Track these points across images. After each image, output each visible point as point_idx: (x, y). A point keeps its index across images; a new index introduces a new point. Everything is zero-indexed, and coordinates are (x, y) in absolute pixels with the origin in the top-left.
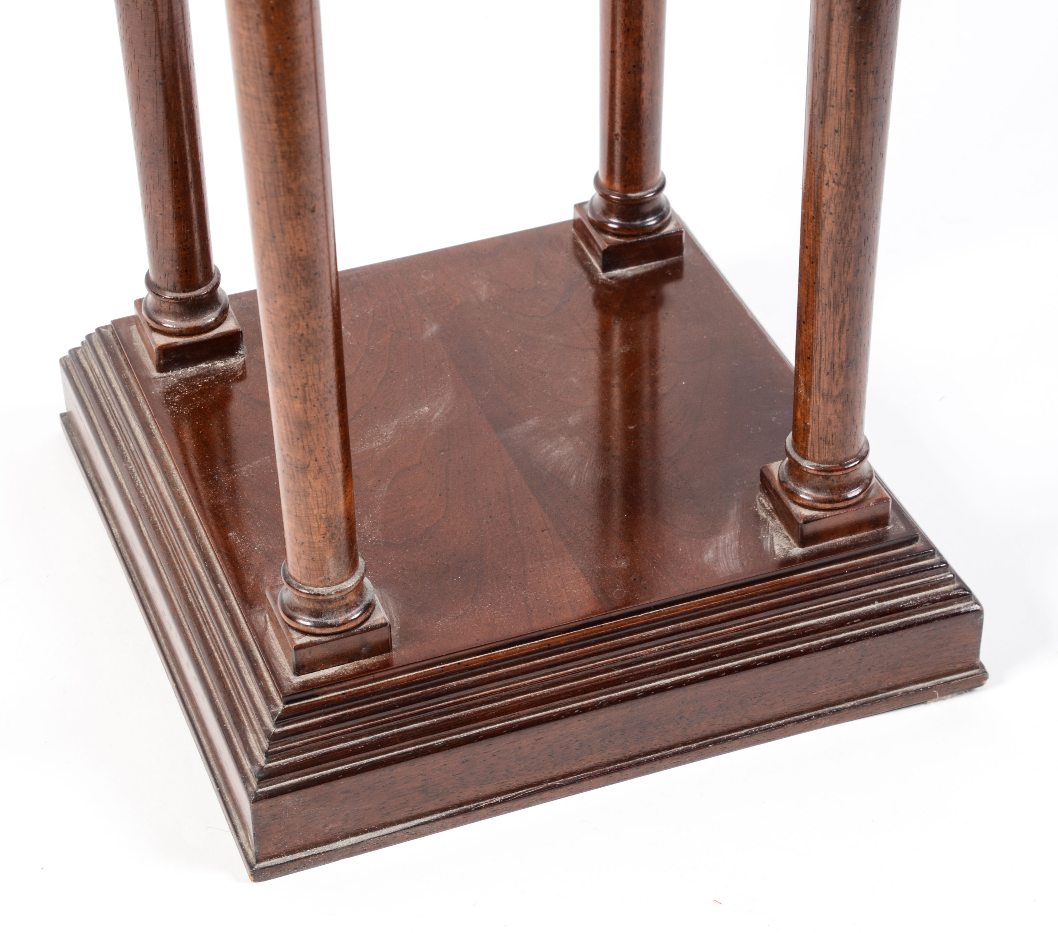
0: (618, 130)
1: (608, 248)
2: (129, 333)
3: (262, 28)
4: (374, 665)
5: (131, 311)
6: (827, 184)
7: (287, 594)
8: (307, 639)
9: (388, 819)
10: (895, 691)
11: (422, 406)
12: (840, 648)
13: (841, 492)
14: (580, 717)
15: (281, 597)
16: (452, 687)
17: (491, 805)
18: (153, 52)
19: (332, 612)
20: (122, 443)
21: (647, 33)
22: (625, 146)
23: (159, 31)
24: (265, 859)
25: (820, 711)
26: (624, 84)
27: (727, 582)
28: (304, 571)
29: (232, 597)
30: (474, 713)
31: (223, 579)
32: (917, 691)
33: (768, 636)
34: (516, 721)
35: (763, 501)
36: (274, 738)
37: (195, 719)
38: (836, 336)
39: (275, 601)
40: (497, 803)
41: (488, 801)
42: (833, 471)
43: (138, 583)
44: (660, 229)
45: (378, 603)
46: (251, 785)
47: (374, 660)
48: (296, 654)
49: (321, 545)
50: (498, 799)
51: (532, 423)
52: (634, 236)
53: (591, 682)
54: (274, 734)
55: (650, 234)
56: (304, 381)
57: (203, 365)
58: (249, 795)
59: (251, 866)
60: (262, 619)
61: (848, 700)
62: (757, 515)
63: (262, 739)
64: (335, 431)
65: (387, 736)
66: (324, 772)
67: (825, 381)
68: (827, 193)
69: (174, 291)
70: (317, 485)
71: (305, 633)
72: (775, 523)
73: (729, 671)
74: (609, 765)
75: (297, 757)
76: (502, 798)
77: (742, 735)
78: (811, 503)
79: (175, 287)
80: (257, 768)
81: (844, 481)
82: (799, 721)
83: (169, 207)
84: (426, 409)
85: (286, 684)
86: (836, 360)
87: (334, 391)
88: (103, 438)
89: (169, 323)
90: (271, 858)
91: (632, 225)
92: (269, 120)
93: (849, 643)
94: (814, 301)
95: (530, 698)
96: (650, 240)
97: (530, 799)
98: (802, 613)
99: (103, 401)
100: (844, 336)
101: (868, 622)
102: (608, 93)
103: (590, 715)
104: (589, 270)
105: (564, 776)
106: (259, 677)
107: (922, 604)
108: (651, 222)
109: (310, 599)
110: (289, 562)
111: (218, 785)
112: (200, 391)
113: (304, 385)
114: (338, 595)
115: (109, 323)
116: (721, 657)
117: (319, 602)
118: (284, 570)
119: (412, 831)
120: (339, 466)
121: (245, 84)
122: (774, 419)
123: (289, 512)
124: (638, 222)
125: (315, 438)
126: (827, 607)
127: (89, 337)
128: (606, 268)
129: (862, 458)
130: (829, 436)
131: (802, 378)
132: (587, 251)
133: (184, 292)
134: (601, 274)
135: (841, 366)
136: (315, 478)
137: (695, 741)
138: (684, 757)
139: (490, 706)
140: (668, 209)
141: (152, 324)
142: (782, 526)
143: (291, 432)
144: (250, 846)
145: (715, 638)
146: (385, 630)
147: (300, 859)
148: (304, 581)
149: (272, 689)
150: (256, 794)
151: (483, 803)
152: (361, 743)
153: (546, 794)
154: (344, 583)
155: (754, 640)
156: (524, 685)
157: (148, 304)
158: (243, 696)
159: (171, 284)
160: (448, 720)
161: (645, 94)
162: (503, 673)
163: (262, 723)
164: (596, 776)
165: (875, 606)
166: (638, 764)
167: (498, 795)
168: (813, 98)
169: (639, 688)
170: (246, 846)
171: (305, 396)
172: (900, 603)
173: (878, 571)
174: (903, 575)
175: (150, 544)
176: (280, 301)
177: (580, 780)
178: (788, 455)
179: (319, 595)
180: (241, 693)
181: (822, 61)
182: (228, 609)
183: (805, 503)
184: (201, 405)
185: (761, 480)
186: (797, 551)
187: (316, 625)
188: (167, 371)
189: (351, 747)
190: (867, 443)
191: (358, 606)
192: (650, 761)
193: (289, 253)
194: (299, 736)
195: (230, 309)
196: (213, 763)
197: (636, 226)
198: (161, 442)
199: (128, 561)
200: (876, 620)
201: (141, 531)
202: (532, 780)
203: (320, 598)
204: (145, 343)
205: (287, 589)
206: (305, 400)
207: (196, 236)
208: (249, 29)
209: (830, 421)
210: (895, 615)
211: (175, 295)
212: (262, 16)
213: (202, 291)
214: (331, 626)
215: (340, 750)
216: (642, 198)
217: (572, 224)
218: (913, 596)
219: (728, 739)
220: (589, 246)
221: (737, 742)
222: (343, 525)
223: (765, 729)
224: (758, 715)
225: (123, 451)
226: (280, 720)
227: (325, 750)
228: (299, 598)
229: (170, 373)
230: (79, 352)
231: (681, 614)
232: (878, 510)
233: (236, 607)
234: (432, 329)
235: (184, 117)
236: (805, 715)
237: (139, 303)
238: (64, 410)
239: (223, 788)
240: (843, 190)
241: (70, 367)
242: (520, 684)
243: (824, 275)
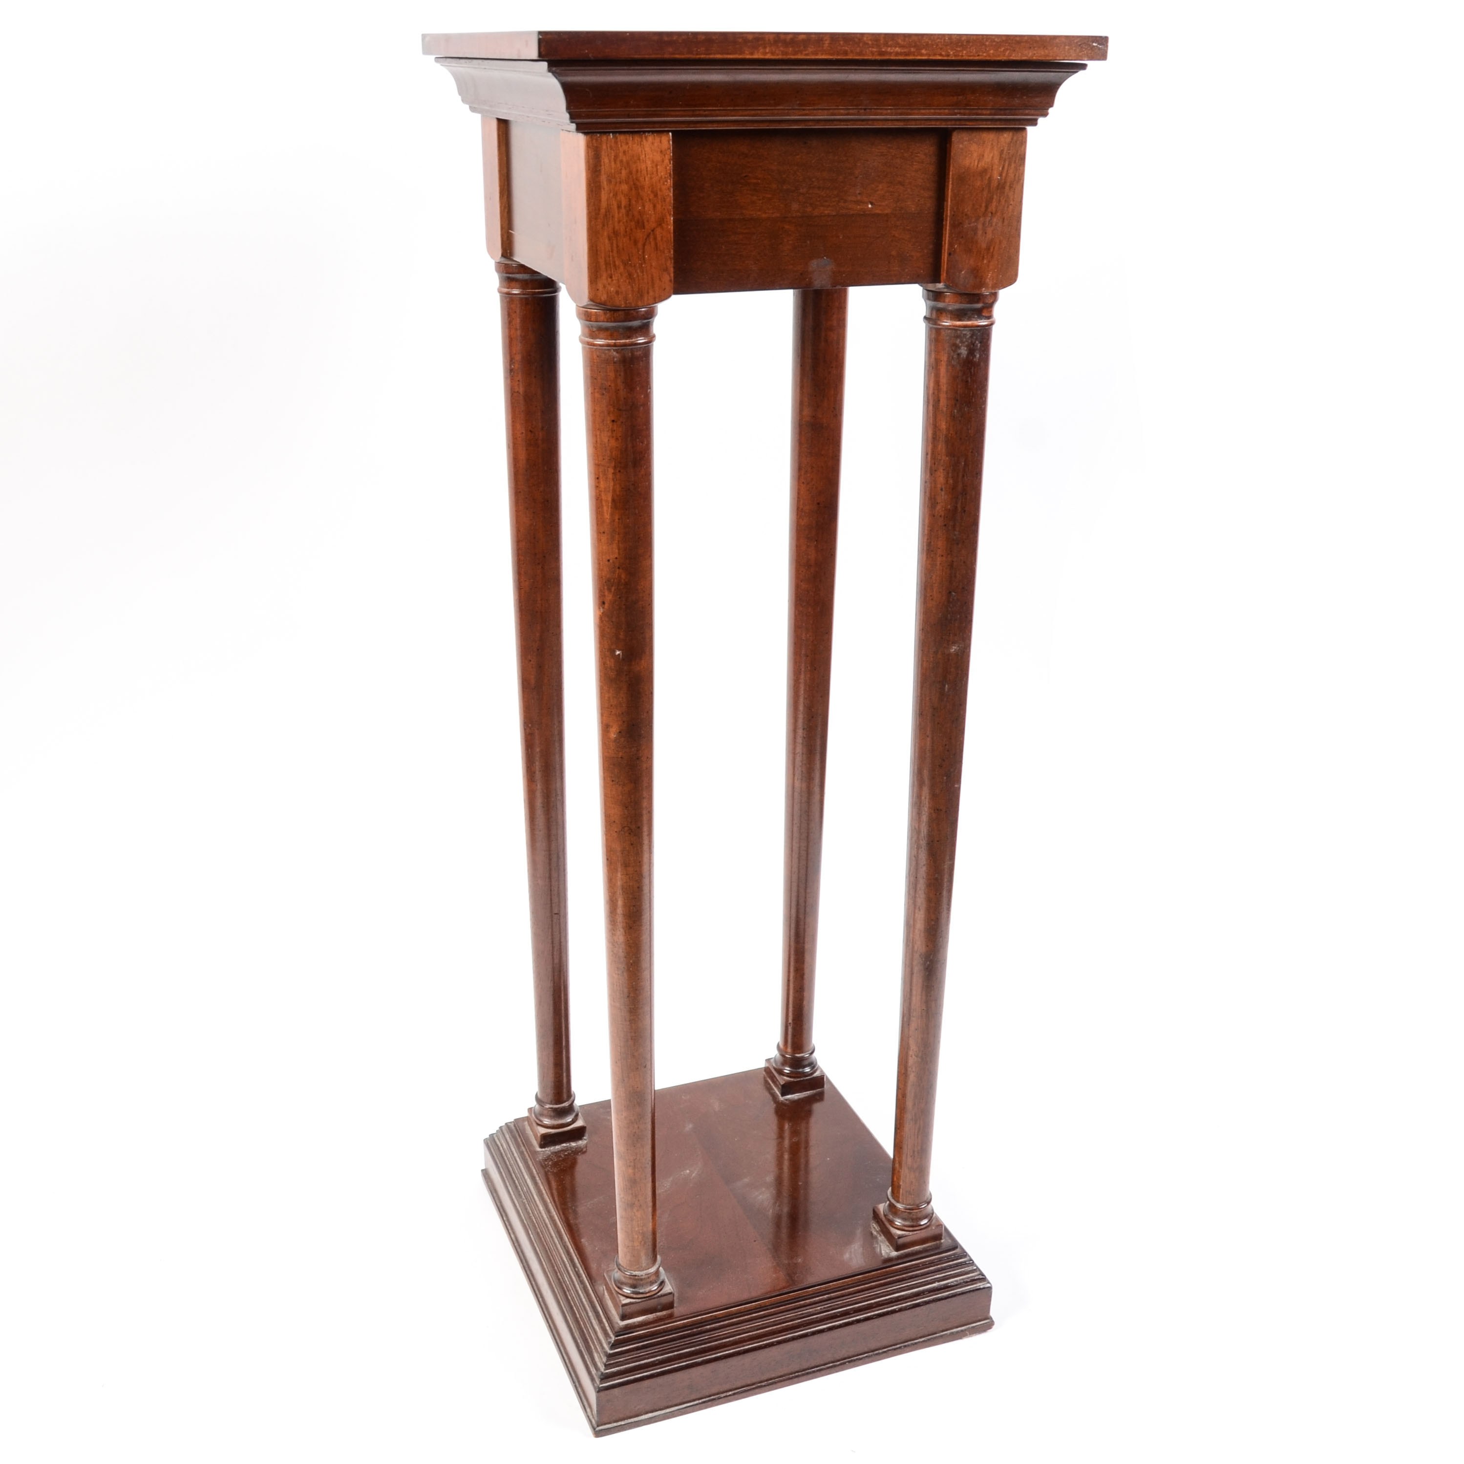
0: (790, 1021)
1: (785, 1084)
2: (524, 1126)
3: (625, 974)
4: (665, 1315)
5: (526, 1114)
6: (911, 1056)
7: (617, 1275)
8: (628, 1301)
9: (670, 1404)
10: (946, 1332)
11: (686, 1169)
12: (917, 1308)
13: (918, 1221)
14: (777, 1346)
15: (614, 1276)
16: (707, 1329)
17: (726, 1396)
18: (550, 978)
19: (642, 1286)
20: (519, 1188)
21: (806, 971)
22: (794, 1029)
23: (553, 968)
24: (602, 1425)
25: (906, 1344)
26: (795, 997)
27: (857, 1271)
28: (628, 1262)
29: (584, 1276)
30: (719, 1344)
31: (578, 1265)
32: (957, 1332)
33: (879, 1301)
34: (742, 1348)
35: (875, 1226)
36: (610, 1356)
37: (560, 1344)
38: (916, 1136)
39: (610, 1279)
40: (730, 1395)
41: (725, 1394)
42: (913, 1210)
43: (526, 1266)
44: (812, 1074)
45: (666, 1280)
46: (596, 1383)
47: (664, 1313)
48: (622, 1309)
49: (639, 1248)
50: (730, 1393)
51: (746, 1180)
52: (798, 1077)
53: (783, 1327)
54: (610, 1354)
55: (807, 1076)
56: (635, 1158)
57: (564, 1145)
58: (595, 1388)
59: (594, 1429)
60: (602, 1288)
61: (921, 1337)
62: (872, 1234)
63: (602, 1357)
64: (650, 1185)
65: (671, 1356)
66: (637, 1376)
67: (910, 1160)
68: (911, 1061)
69: (551, 1104)
70: (638, 1214)
71: (627, 1297)
72: (881, 1238)
73: (858, 1321)
74: (791, 1374)
75: (622, 1367)
76: (733, 1392)
77: (864, 1357)
78: (901, 1227)
79: (551, 1101)
80: (600, 1373)
81: (919, 1215)
82: (895, 1349)
83: (552, 1059)
84: (688, 1171)
85: (616, 1326)
86: (916, 1149)
87: (650, 1163)
88: (508, 1184)
89: (547, 1121)
90: (605, 1424)
91: (798, 1072)
92: (625, 1020)
93: (922, 1305)
94: (904, 1117)
95: (750, 1335)
96: (807, 1080)
97: (748, 1393)
98: (897, 1289)
99: (508, 1163)
100: (919, 1137)
101: (932, 1293)
102: (785, 1002)
103: (782, 1346)
104: (774, 1096)
105: (767, 1380)
106: (600, 1322)
107: (960, 1284)
108: (807, 1070)
109: (631, 1278)
110: (620, 1257)
111: (574, 1382)
112: (563, 1159)
113: (634, 1160)
114: (646, 1276)
115: (513, 1120)
116: (854, 1313)
117: (636, 1280)
118: (616, 1262)
119: (682, 1410)
120: (650, 1204)
121: (614, 1002)
122: (878, 1180)
123: (622, 1229)
124: (801, 1070)
125: (639, 1189)
126: (910, 1285)
127: (501, 1128)
128: (783, 1094)
129: (929, 1203)
130: (912, 1190)
131: (897, 1159)
132: (772, 1085)
133: (557, 1104)
134: (781, 1097)
135: (918, 1153)
136: (638, 1211)
137: (838, 1361)
138: (833, 1369)
139: (728, 1340)
140: (816, 1063)
141: (538, 1122)
142: (885, 1240)
143: (626, 1185)
144: (593, 1417)
145: (850, 1303)
146: (671, 1296)
147: (621, 1425)
148: (628, 1268)
149: (608, 1328)
150: (599, 1388)
151: (722, 1395)
152: (657, 1360)
153: (757, 1390)
154: (650, 1270)
155: (871, 1304)
156: (747, 1328)
157: (536, 1110)
158: (591, 1332)
159: (549, 1100)
160: (705, 1347)
161: (805, 1003)
162: (735, 1322)
163: (603, 1348)
164: (784, 1380)
165: (936, 1285)
166: (808, 1374)
167: (731, 1390)
168: (903, 1012)
169: (809, 1330)
170: (591, 1417)
171: (635, 1166)
172: (948, 1283)
173: (937, 1265)
174: (950, 1267)
175: (536, 1245)
176: (624, 1114)
177: (775, 1383)
178: (889, 1200)
179: (636, 1276)
180: (590, 1330)
181: (908, 995)
182: (582, 1282)
183: (898, 1227)
184: (564, 1167)
185: (873, 1214)
186: (894, 1254)
187: (634, 1293)
188: (545, 1148)
189: (652, 1362)
190: (931, 1194)
191: (656, 1282)
192: (814, 1372)
193: (631, 1089)
194: (623, 1356)
195: (580, 1114)
196: (571, 1369)
197: (799, 1072)
198: (542, 1187)
199: (520, 1253)
200: (936, 1292)
201: (530, 1237)
202: (749, 1382)
203: (637, 1277)
204: (532, 1132)
205: (617, 1272)
206: (634, 1167)
207: (565, 1074)
208: (618, 974)
209: (912, 1182)
210: (946, 1290)
211: (551, 1106)
212: (626, 967)
213: (566, 1104)
214: (642, 1293)
215: (645, 1364)
216: (803, 1057)
217: (763, 1070)
218: (956, 1279)
219: (857, 1359)
220: (774, 1082)
221: (861, 1361)
222: (650, 1237)
223: (877, 1354)
224: (873, 1347)
225: (519, 1192)
226: (614, 1346)
227: (637, 1363)
228: (625, 1277)
229: (546, 1149)
230: (495, 1136)
231: (832, 1289)
232: (937, 1232)
233: (586, 1282)
234: (689, 1127)
235: (563, 1012)
236: (898, 1346)
237: (530, 1110)
238: (484, 1168)
239: (577, 1384)
240: (920, 1060)
241: (489, 1144)
242: (745, 1327)
243: (909, 1104)
